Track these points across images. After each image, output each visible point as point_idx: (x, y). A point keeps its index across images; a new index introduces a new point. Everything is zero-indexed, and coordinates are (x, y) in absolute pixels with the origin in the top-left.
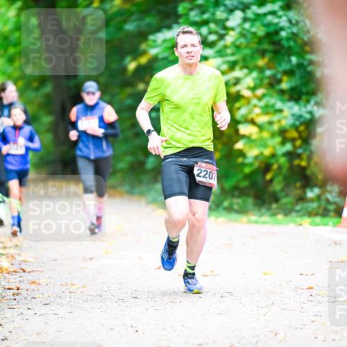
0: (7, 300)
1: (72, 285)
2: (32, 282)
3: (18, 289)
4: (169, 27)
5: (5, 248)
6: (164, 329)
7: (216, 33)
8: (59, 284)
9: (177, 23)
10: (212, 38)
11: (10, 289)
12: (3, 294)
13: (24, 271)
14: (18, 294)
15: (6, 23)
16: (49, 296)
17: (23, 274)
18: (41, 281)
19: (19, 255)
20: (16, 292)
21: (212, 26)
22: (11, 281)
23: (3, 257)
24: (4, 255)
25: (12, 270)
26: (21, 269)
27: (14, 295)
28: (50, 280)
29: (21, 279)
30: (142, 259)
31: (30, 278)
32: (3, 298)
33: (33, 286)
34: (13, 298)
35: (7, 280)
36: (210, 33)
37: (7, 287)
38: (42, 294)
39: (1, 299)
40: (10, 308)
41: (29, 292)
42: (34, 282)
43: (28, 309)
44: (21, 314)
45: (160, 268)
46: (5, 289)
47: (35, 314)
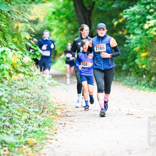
1: (89, 122)
2: (71, 121)
3: (65, 124)
4: (133, 6)
5: (59, 105)
6: (131, 142)
7: (153, 8)
8: (83, 121)
9: (136, 4)
10: (152, 10)
11: (61, 124)
12: (58, 126)
13: (68, 116)
14: (64, 126)
15: (59, 4)
16: (79, 127)
17: (67, 117)
18: (75, 120)
19: (65, 108)
20: (64, 125)
21: (152, 5)
22: (62, 120)
23: (58, 110)
24: (58, 108)
25: (62, 115)
26: (66, 115)
27: (63, 126)
28: (79, 120)
29: (66, 119)
30: (120, 110)
31: (70, 119)
32: (58, 128)
33: (72, 123)
34: (63, 128)
35: (60, 120)
36: (151, 8)
37: (60, 123)
38: (76, 126)
39: (57, 128)
40: (61, 133)
41: (70, 125)
42: (72, 121)
43: (70, 133)
44: (66, 135)
45: (128, 114)
46: (59, 124)
47: (72, 135)
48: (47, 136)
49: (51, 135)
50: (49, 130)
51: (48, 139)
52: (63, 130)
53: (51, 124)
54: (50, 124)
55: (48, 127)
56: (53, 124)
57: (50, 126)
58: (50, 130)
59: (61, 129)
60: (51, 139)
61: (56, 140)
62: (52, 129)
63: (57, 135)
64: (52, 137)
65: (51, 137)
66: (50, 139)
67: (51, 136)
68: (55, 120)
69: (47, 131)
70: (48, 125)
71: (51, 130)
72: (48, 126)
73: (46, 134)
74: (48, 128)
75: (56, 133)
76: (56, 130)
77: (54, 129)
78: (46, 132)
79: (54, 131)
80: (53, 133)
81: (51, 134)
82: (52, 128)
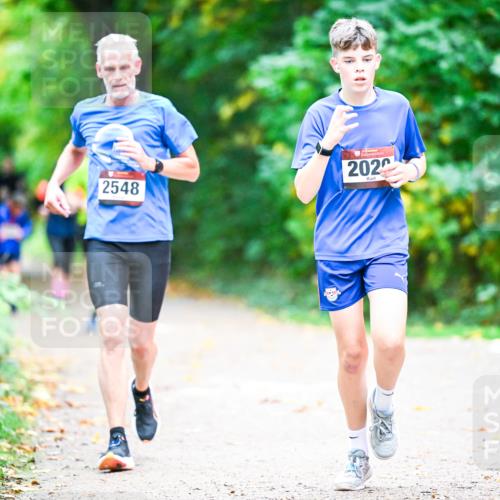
0: (46, 447)
3: (62, 431)
5: (42, 372)
6: (273, 489)
11: (50, 432)
12: (41, 440)
13: (71, 406)
14: (61, 439)
17: (69, 410)
18: (95, 420)
19: (64, 383)
20: (59, 435)
22: (51, 420)
25: (54, 404)
26: (66, 402)
27: (56, 440)
29: (66, 417)
32: (40, 444)
33: (84, 427)
34: (54, 444)
35: (45, 419)
37: (47, 428)
39: (37, 446)
40: (51, 459)
41: (78, 437)
42: (84, 422)
43: (77, 460)
44: (67, 467)
45: (266, 401)
46: (43, 431)
47: (86, 467)
48: (4, 469)
49: (19, 467)
50: (11, 452)
51: (8, 480)
52: (57, 452)
53: (18, 431)
54: (13, 433)
55: (10, 443)
56: (23, 431)
57: (15, 438)
58: (15, 452)
59: (50, 447)
60: (19, 481)
61: (35, 483)
62: (19, 448)
63: (36, 468)
64: (21, 474)
65: (16, 473)
66: (13, 479)
67: (19, 471)
68: (29, 418)
69: (6, 453)
70: (9, 435)
71: (18, 451)
72: (10, 439)
73: (3, 463)
74: (9, 446)
75: (33, 461)
76: (35, 450)
77: (27, 448)
78: (3, 457)
79: (26, 455)
80: (25, 460)
81: (17, 464)
82: (22, 444)
